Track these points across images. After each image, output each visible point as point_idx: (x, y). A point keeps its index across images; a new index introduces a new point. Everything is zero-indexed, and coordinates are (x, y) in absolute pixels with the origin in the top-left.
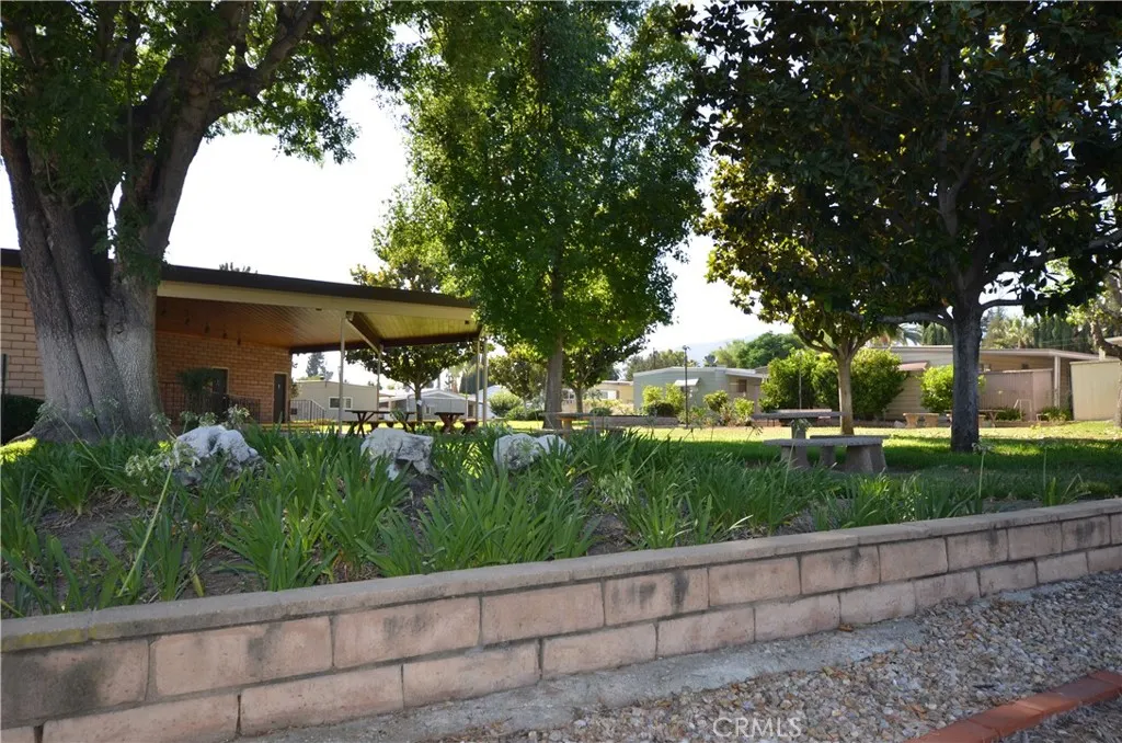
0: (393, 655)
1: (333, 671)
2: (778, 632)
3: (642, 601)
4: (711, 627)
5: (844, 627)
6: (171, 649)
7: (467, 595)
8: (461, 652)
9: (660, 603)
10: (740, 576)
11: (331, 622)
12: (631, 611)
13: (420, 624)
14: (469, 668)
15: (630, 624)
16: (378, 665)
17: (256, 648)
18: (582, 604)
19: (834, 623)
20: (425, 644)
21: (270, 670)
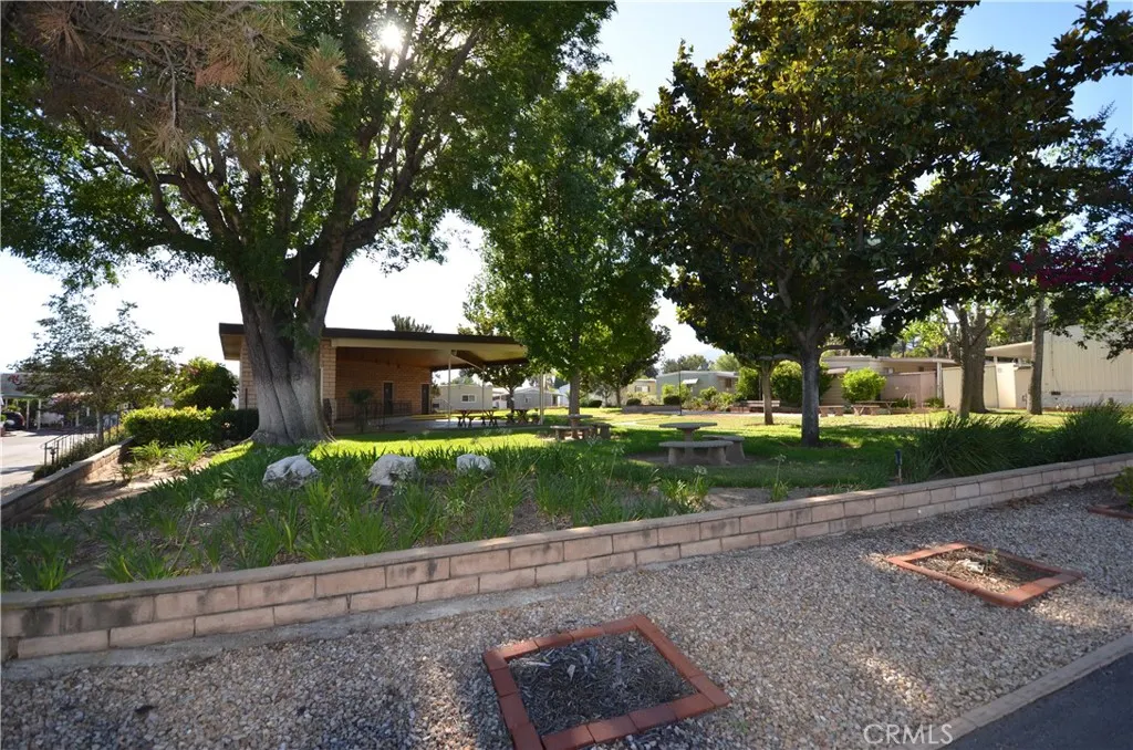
0: (269, 603)
1: (239, 610)
2: (494, 589)
3: (408, 577)
4: (451, 587)
5: (537, 585)
6: (163, 600)
7: (308, 575)
8: (304, 601)
9: (420, 575)
10: (470, 561)
11: (238, 589)
12: (402, 580)
13: (282, 589)
14: (309, 609)
15: (401, 587)
16: (262, 607)
17: (201, 600)
18: (375, 578)
19: (531, 583)
20: (285, 598)
21: (207, 609)
